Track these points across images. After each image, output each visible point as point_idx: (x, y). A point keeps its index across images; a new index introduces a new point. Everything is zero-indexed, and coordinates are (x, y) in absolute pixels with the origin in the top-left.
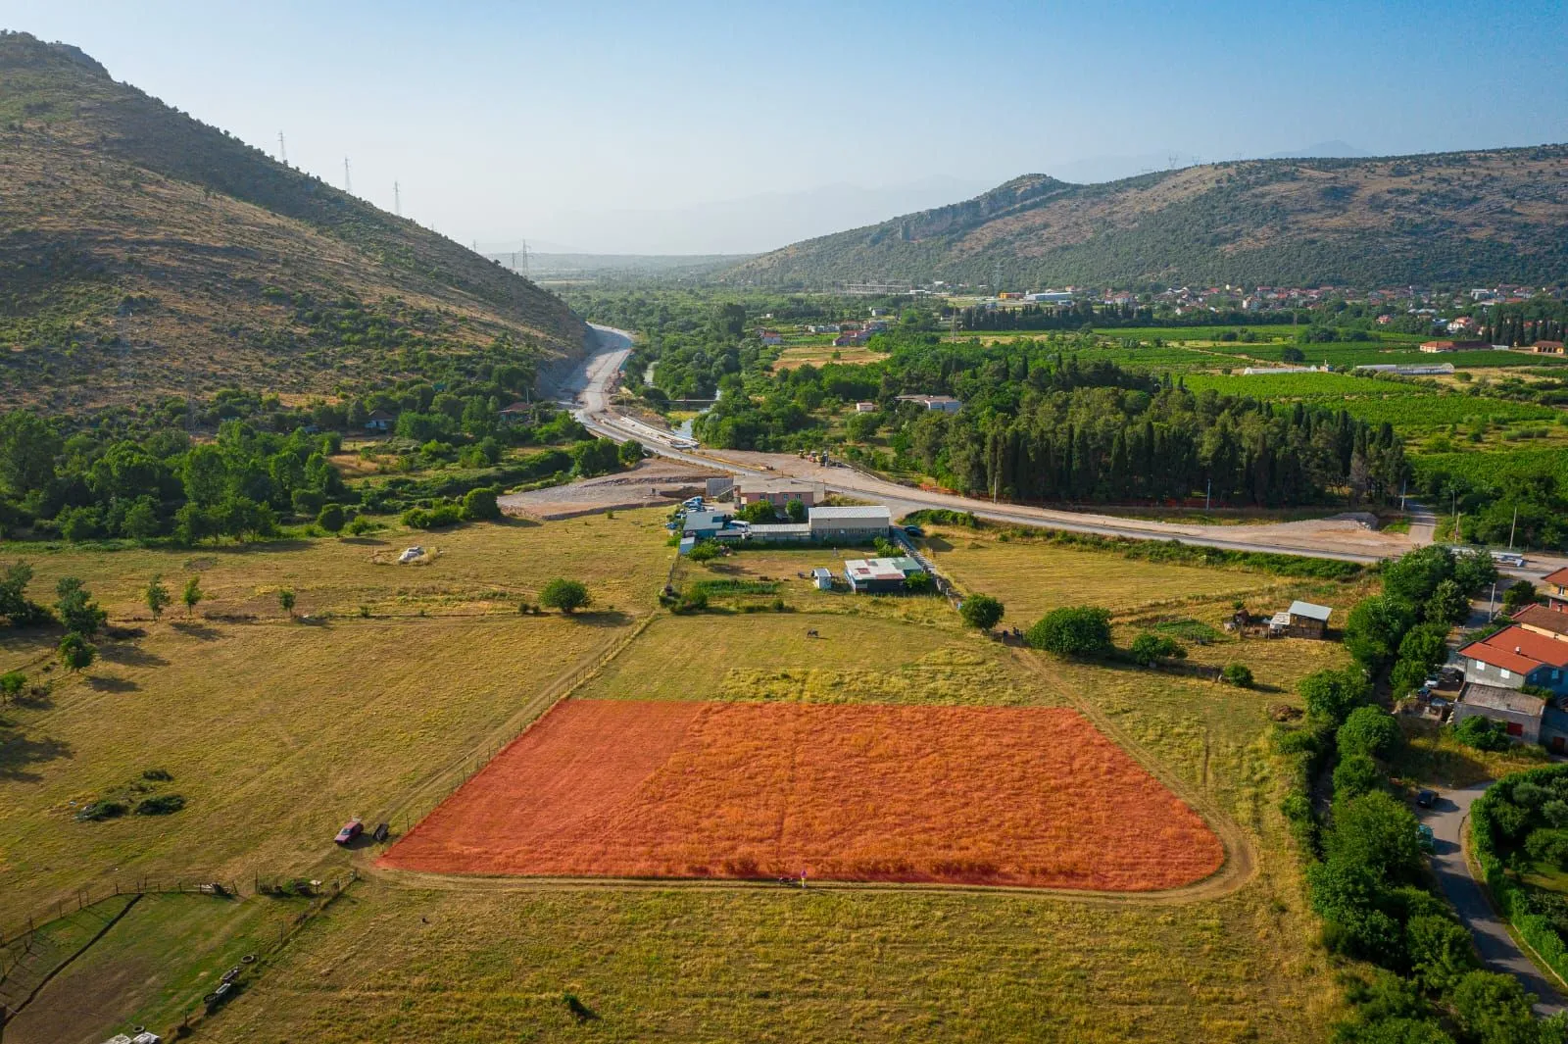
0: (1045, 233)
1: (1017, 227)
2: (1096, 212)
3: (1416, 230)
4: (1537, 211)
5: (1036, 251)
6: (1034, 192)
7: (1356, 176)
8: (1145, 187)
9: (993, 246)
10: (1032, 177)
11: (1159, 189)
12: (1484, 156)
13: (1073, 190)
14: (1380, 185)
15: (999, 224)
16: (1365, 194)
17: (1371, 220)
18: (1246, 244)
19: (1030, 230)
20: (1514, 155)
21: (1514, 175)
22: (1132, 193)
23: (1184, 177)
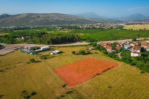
0: (9, 20)
1: (5, 19)
2: (14, 18)
3: (46, 20)
4: (55, 19)
5: (8, 22)
6: (6, 16)
7: (40, 15)
8: (19, 16)
9: (2, 22)
10: (5, 14)
11: (21, 16)
12: (49, 14)
13: (11, 16)
14: (42, 16)
15: (3, 19)
16: (41, 17)
17: (42, 19)
18: (32, 21)
19: (7, 20)
20: (51, 14)
21: (52, 15)
22: (17, 16)
23: (23, 15)
